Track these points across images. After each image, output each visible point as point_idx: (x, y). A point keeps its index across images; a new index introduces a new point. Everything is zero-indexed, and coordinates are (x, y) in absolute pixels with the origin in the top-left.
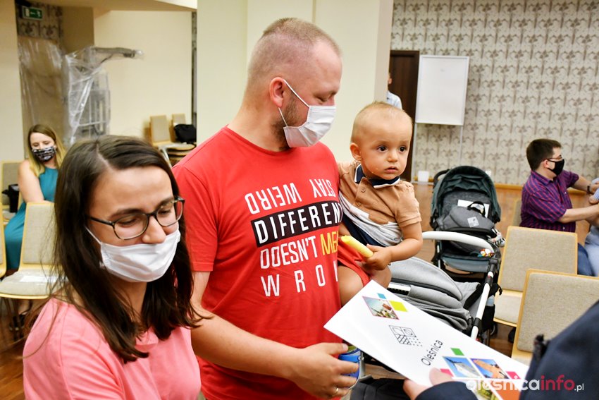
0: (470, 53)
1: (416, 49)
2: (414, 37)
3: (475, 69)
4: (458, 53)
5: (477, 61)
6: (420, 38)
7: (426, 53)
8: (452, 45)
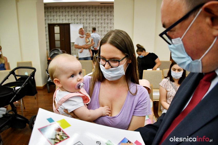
0: (83, 23)
1: (69, 23)
2: (69, 20)
3: (85, 27)
4: (80, 23)
5: (85, 25)
6: (70, 20)
7: (72, 24)
8: (79, 21)
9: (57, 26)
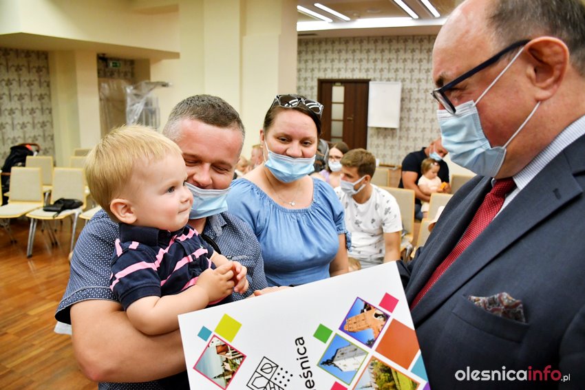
1: (369, 78)
2: (367, 70)
3: (407, 91)
4: (396, 80)
5: (408, 85)
6: (371, 71)
7: (375, 80)
8: (392, 75)
9: (340, 84)
